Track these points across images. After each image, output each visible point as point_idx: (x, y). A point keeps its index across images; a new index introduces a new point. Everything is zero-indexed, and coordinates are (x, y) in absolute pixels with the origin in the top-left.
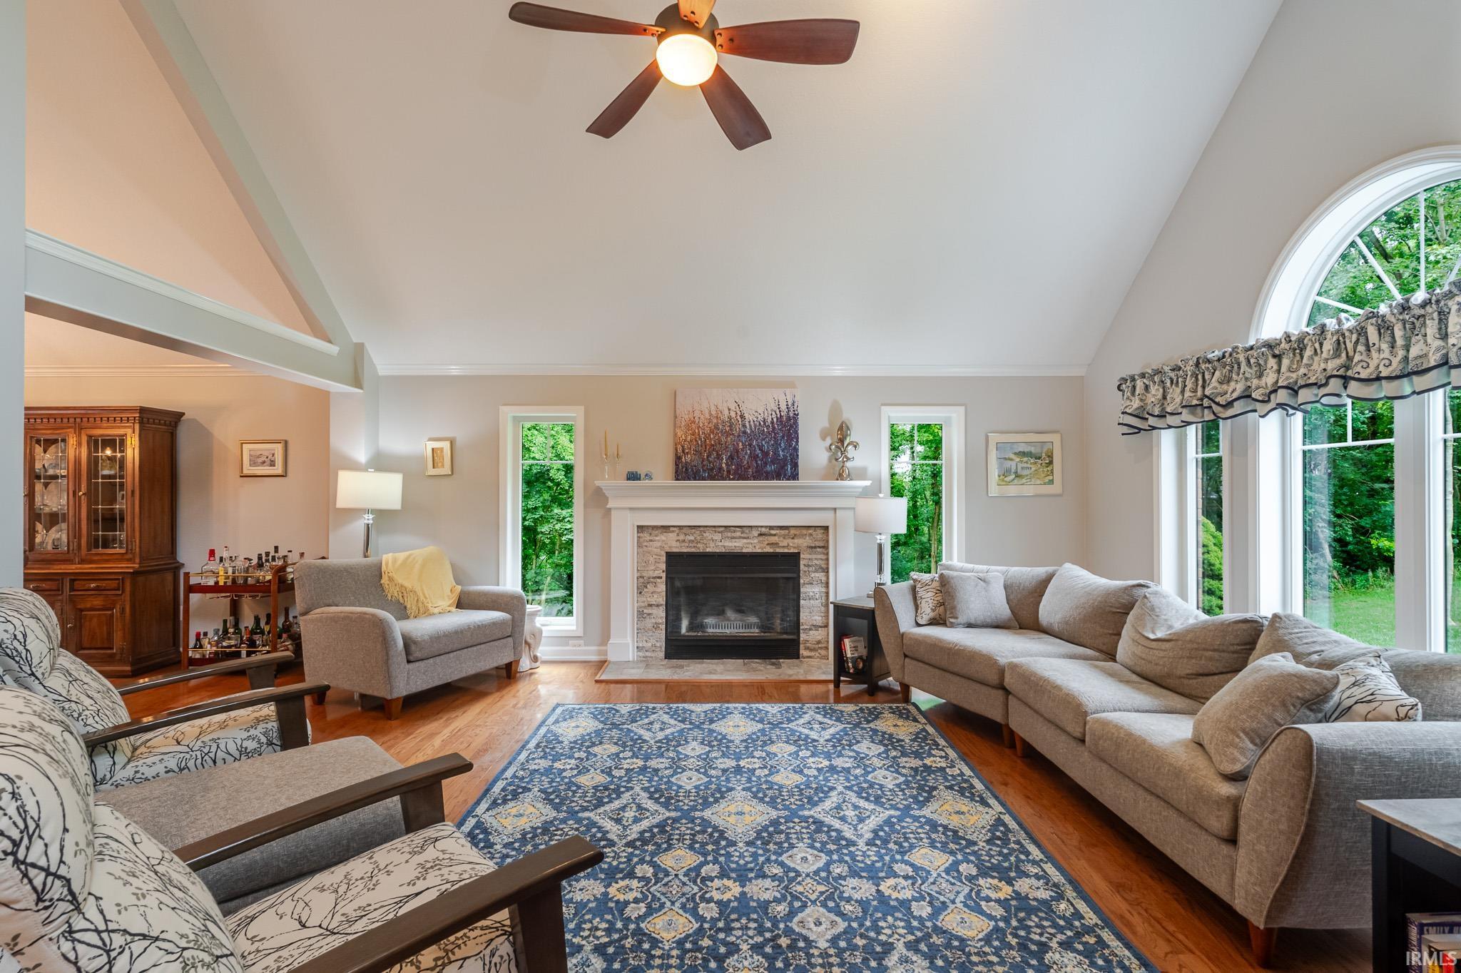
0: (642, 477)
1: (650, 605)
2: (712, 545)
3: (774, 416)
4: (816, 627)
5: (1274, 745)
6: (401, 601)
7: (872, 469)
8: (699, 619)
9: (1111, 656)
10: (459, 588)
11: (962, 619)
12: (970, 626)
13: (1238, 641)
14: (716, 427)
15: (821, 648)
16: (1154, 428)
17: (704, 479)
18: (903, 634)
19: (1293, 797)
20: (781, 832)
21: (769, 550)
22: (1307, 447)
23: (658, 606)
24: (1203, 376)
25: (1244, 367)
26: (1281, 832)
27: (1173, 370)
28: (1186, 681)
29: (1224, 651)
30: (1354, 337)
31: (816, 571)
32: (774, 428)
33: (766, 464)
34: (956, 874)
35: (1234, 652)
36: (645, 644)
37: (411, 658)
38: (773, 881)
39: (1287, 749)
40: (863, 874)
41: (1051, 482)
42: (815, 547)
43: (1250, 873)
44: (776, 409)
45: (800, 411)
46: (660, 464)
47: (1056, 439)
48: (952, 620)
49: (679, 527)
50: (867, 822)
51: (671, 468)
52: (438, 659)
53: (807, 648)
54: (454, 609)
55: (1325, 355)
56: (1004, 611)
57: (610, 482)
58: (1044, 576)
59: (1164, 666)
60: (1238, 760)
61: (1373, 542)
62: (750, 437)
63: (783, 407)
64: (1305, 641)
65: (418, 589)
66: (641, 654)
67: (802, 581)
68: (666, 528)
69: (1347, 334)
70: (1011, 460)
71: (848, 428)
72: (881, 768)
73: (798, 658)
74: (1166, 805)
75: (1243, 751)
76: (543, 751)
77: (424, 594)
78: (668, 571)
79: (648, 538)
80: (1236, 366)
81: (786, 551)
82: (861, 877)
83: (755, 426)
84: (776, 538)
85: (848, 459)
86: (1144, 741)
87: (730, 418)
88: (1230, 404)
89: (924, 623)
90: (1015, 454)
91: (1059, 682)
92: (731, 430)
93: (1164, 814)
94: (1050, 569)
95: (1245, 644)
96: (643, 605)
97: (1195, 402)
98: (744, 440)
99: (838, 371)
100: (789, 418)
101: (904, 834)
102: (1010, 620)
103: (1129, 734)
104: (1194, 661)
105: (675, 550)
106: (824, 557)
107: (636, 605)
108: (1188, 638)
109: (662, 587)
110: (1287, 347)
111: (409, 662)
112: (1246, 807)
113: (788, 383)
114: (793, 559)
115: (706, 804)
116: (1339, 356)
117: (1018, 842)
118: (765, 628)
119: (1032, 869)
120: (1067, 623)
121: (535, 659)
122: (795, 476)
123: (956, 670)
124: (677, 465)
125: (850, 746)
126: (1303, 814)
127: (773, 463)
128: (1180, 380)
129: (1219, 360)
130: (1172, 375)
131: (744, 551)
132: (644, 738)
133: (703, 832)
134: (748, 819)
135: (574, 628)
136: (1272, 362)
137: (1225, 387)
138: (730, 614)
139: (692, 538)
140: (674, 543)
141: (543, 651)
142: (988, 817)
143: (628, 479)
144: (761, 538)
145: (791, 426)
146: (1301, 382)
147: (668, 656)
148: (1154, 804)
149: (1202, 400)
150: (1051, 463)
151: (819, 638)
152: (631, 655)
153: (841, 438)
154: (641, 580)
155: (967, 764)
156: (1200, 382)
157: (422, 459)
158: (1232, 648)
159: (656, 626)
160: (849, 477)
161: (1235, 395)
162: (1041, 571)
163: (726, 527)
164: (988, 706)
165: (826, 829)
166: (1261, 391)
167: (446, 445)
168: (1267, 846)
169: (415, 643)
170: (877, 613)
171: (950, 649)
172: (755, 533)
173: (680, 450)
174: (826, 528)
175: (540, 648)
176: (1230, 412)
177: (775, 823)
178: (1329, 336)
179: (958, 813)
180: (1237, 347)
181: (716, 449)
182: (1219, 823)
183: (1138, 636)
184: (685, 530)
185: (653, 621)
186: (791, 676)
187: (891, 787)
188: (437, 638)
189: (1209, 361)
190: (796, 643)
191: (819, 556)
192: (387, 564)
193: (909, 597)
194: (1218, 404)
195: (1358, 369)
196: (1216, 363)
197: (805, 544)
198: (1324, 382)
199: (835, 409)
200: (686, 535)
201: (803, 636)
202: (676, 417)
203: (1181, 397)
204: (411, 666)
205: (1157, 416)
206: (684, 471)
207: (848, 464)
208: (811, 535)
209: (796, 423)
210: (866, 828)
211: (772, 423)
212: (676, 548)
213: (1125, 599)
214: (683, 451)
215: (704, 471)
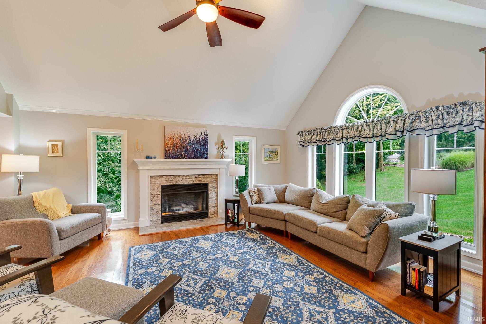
0: (152, 157)
1: (155, 205)
2: (178, 181)
3: (200, 137)
4: (214, 207)
5: (378, 228)
6: (46, 213)
7: (230, 155)
8: (172, 208)
9: (309, 209)
10: (71, 205)
11: (266, 201)
12: (267, 203)
13: (345, 202)
14: (180, 140)
15: (215, 214)
16: (308, 146)
17: (176, 159)
18: (249, 207)
19: (384, 239)
20: (245, 276)
21: (198, 182)
22: (345, 152)
23: (158, 205)
24: (322, 133)
25: (333, 132)
26: (380, 248)
27: (314, 131)
28: (334, 213)
29: (342, 205)
30: (361, 127)
31: (214, 189)
32: (200, 141)
33: (197, 153)
34: (299, 277)
35: (344, 205)
36: (153, 219)
37: (62, 238)
38: (254, 292)
39: (382, 228)
40: (277, 283)
41: (278, 160)
42: (213, 181)
43: (371, 259)
44: (201, 135)
45: (209, 136)
46: (159, 153)
47: (279, 147)
48: (263, 202)
49: (167, 176)
50: (266, 267)
51: (163, 155)
52: (73, 237)
53: (211, 214)
54: (70, 214)
55: (354, 131)
56: (276, 198)
57: (140, 160)
58: (284, 187)
59: (328, 210)
60: (365, 232)
61: (322, 172)
62: (192, 144)
63: (203, 134)
64: (362, 201)
65: (52, 207)
66: (152, 223)
67: (209, 192)
68: (161, 176)
69: (359, 126)
70: (268, 153)
71: (224, 142)
72: (258, 249)
73: (208, 218)
74: (344, 246)
75: (366, 230)
76: (138, 266)
77: (56, 209)
78: (162, 192)
79: (154, 180)
80: (331, 131)
81: (204, 182)
82: (277, 284)
83: (194, 140)
84: (201, 178)
85: (224, 152)
86: (337, 231)
87: (185, 137)
88: (330, 141)
89: (254, 203)
90: (269, 151)
91: (306, 217)
92: (185, 141)
93: (344, 248)
94: (286, 185)
95: (347, 203)
96: (152, 205)
97: (320, 140)
98: (190, 145)
99: (213, 123)
100: (205, 138)
101: (278, 268)
102: (277, 200)
103: (333, 229)
104: (335, 208)
105: (164, 184)
106: (216, 184)
107: (150, 205)
108: (333, 202)
109: (160, 198)
110: (345, 128)
111: (60, 240)
112: (369, 244)
113: (204, 126)
114: (206, 185)
115: (215, 273)
116: (358, 131)
117: (306, 264)
118: (196, 209)
119: (314, 270)
120: (295, 200)
121: (109, 230)
122: (207, 158)
123: (269, 216)
124: (165, 153)
125: (245, 244)
126: (386, 243)
127: (200, 153)
128: (316, 133)
129: (327, 129)
130: (314, 132)
131: (190, 183)
132: (176, 254)
133: (221, 282)
134: (232, 274)
135: (123, 216)
136: (341, 131)
137: (328, 136)
138: (183, 205)
139: (171, 179)
140: (164, 182)
141: (111, 227)
142: (294, 258)
143: (147, 158)
144: (196, 179)
145: (206, 141)
146: (349, 137)
147: (162, 222)
148: (341, 247)
149: (322, 139)
150: (278, 154)
151: (215, 210)
152: (148, 224)
153: (222, 146)
154: (152, 196)
155: (279, 244)
156: (321, 135)
157: (47, 149)
158: (344, 204)
159: (157, 212)
160: (225, 158)
161: (331, 139)
162: (283, 186)
163: (183, 175)
164: (280, 226)
165: (257, 272)
166: (338, 138)
167: (60, 144)
168: (377, 252)
169: (63, 231)
170: (240, 201)
171: (267, 210)
172: (194, 177)
173: (167, 148)
174: (217, 175)
175: (111, 225)
176: (330, 143)
177: (241, 273)
178: (355, 126)
179: (287, 258)
180: (332, 126)
181: (179, 148)
182: (363, 249)
183: (318, 202)
184: (168, 177)
185: (157, 210)
186: (209, 224)
187: (265, 255)
188: (73, 228)
189: (324, 129)
190: (207, 213)
191: (214, 184)
192: (36, 197)
193: (249, 196)
194: (327, 141)
195: (363, 135)
196: (326, 130)
197: (210, 180)
198: (354, 137)
199: (219, 136)
200: (169, 178)
201: (209, 211)
202: (165, 136)
203: (316, 138)
204: (62, 241)
205: (309, 143)
206: (168, 156)
207: (224, 154)
208: (212, 177)
209: (207, 140)
210: (267, 269)
211: (200, 139)
212: (165, 183)
213: (311, 192)
214: (168, 148)
215: (176, 156)
